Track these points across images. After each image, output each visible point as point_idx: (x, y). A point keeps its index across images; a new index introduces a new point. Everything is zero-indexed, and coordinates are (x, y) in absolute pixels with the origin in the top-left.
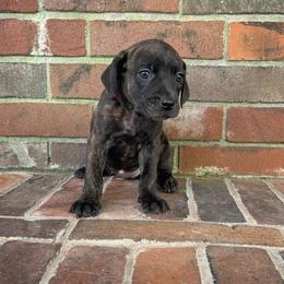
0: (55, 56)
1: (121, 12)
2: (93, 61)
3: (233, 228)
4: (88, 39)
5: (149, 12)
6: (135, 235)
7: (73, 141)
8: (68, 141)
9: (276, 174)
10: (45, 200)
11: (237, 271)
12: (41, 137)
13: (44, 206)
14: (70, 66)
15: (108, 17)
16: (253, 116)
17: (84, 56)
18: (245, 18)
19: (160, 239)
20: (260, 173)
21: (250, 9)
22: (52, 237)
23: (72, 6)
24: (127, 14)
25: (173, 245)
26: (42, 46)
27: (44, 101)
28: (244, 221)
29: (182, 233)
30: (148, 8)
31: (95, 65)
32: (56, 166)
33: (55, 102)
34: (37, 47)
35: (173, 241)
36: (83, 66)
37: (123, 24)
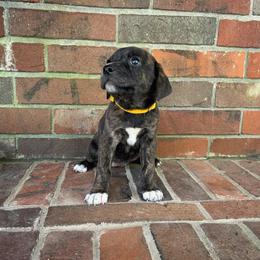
0: (20, 71)
1: (71, 39)
2: (50, 76)
3: (165, 206)
4: (46, 59)
5: (94, 40)
6: (96, 219)
7: (36, 136)
8: (32, 136)
9: (186, 157)
10: (18, 189)
11: (174, 245)
12: (10, 134)
13: (19, 196)
14: (32, 79)
15: (62, 43)
16: (170, 117)
17: (44, 71)
18: (163, 47)
19: (115, 221)
20: (175, 156)
21: (166, 40)
22: (30, 226)
23: (33, 33)
24: (76, 41)
25: (125, 225)
26: (9, 64)
27: (11, 106)
28: (171, 199)
29: (130, 215)
30: (92, 37)
31: (52, 79)
32: (22, 156)
33: (20, 106)
34: (5, 64)
35: (125, 222)
36: (43, 79)
37: (74, 48)
